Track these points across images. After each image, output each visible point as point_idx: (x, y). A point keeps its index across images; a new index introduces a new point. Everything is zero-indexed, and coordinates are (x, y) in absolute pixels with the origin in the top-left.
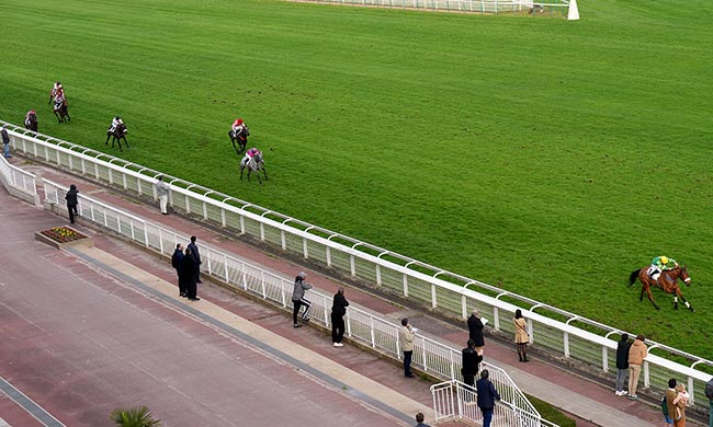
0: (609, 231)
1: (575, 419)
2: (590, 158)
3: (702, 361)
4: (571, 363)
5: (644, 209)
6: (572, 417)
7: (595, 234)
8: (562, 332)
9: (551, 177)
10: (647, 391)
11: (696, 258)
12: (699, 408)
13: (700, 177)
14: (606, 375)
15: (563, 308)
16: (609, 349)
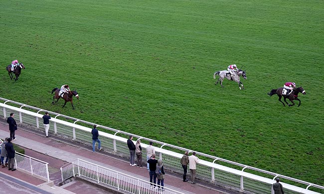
0: (39, 67)
1: (25, 149)
2: (30, 36)
3: (78, 120)
4: (23, 125)
5: (54, 57)
6: (23, 148)
7: (33, 69)
8: (19, 112)
9: (13, 45)
10: (56, 135)
11: (76, 77)
12: (78, 141)
13: (78, 43)
14: (38, 129)
15: (19, 102)
16: (39, 118)
